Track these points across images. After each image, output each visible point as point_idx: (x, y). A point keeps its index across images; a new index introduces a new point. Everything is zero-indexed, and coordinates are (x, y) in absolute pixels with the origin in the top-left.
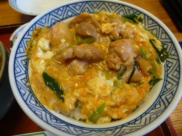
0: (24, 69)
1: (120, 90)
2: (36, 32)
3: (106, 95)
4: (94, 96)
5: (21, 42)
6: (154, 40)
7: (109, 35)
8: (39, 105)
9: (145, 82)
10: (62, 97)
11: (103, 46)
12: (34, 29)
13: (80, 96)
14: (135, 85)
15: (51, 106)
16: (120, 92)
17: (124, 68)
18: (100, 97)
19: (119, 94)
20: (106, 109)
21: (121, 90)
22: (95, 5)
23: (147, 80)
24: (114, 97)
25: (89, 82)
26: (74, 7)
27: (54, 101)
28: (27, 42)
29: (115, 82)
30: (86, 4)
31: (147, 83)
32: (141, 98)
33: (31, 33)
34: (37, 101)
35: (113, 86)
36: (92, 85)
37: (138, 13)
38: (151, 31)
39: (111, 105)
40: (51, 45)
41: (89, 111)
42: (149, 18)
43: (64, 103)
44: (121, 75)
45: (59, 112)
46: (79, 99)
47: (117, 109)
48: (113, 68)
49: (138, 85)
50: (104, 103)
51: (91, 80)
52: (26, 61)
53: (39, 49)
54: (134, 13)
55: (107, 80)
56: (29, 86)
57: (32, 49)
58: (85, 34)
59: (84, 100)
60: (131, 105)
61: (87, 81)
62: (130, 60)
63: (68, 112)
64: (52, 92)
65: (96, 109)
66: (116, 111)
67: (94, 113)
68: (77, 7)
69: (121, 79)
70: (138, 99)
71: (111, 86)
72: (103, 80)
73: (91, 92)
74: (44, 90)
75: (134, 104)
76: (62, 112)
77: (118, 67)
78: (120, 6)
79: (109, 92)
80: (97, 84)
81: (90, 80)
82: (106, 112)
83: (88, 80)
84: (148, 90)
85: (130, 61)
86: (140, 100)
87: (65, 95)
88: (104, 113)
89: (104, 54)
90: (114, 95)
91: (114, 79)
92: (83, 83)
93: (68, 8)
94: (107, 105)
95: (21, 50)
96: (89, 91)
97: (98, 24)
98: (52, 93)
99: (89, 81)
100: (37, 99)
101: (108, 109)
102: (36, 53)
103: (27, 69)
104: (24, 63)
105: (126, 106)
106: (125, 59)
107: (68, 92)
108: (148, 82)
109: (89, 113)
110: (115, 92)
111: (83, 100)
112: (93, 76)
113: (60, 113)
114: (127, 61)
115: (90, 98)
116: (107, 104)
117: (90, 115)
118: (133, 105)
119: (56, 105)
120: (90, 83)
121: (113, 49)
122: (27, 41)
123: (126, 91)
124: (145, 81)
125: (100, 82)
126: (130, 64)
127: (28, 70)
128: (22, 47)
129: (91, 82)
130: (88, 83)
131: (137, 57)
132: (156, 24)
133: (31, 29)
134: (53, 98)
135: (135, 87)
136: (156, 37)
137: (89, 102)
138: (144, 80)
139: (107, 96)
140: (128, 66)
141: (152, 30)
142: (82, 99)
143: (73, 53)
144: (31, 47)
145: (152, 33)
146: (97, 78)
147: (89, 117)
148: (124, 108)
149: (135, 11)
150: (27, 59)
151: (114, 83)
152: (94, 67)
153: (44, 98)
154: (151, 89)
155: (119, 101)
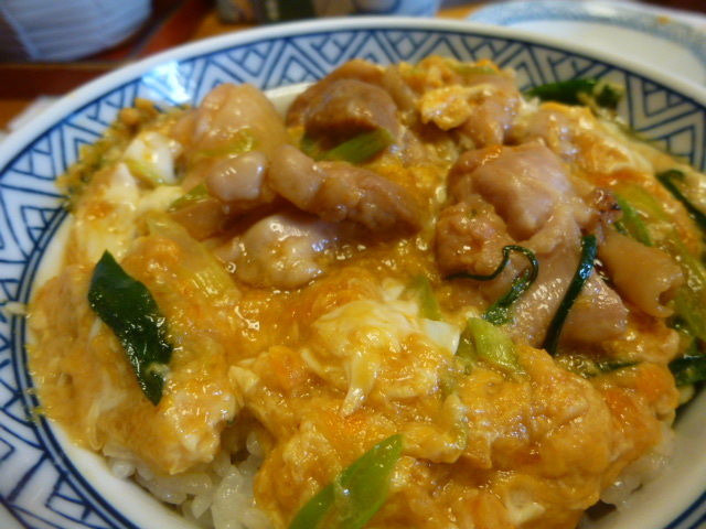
0: (27, 245)
1: (496, 378)
2: (133, 115)
3: (408, 392)
4: (342, 392)
5: (46, 134)
6: (679, 175)
7: (454, 133)
8: (27, 412)
9: (650, 357)
10: (152, 373)
11: (418, 173)
12: (127, 103)
13: (259, 385)
14: (589, 364)
15: (90, 430)
16: (496, 389)
17: (527, 263)
18: (371, 404)
19: (490, 397)
20: (399, 479)
21: (506, 380)
22: (405, 47)
23: (661, 351)
24: (457, 406)
25: (325, 321)
26: (318, 49)
27: (108, 398)
28: (81, 146)
29: (468, 335)
30: (366, 40)
31: (659, 364)
32: (625, 445)
33: (108, 114)
34: (27, 392)
35: (457, 353)
36: (337, 330)
37: (598, 69)
38: (663, 144)
39: (434, 454)
40: (181, 166)
41: (298, 478)
42: (650, 87)
43: (158, 410)
44: (507, 301)
45: (125, 468)
46: (253, 406)
47: (476, 492)
48: (465, 265)
49: (603, 371)
50: (395, 439)
51: (338, 311)
52: (48, 216)
53: (123, 169)
54: (579, 73)
55: (427, 321)
56: (14, 317)
57: (97, 175)
58: (339, 117)
59: (278, 411)
60: (564, 476)
61: (316, 319)
62: (555, 223)
63: (173, 471)
64: (111, 343)
65: (337, 470)
66: (465, 501)
67: (327, 492)
68: (331, 50)
69: (505, 321)
70: (612, 451)
71: (444, 351)
72: (403, 319)
73: (325, 370)
74: (75, 335)
75: (585, 474)
76: (145, 474)
77: (489, 258)
78: (515, 47)
79: (428, 378)
80: (366, 329)
81: (328, 312)
82: (401, 495)
83: (322, 311)
84: (669, 408)
85: (557, 231)
86: (621, 457)
87: (172, 369)
88: (390, 501)
89: (425, 207)
90: (461, 398)
91: (464, 318)
92: (295, 328)
93: (290, 51)
94: (412, 454)
95: (42, 164)
96: (314, 365)
97: (409, 93)
98: (110, 350)
99: (325, 317)
100: (30, 385)
101: (415, 477)
102: (102, 186)
103: (39, 248)
104: (35, 220)
105: (529, 481)
106: (530, 220)
107: (195, 356)
108: (665, 359)
109: (298, 490)
110: (466, 382)
111: (273, 414)
112: (348, 292)
113: (133, 478)
114: (542, 233)
115: (315, 401)
116: (410, 441)
117: (302, 504)
118: (579, 481)
119: (118, 426)
120: (331, 327)
121: (468, 179)
122: (83, 141)
123: (533, 390)
124: (647, 350)
125: (386, 322)
126: (559, 246)
127: (42, 251)
128: (49, 153)
129: (332, 320)
130: (317, 324)
131: (597, 220)
132: (686, 107)
133: (115, 98)
134: (105, 376)
135: (590, 376)
136: (691, 163)
137: (307, 425)
138: (640, 348)
139: (413, 401)
140: (546, 256)
141: (667, 138)
142: (270, 407)
143: (267, 177)
144: (96, 167)
145: (668, 151)
146: (371, 302)
147: (291, 518)
148: (516, 488)
149: (582, 64)
150: (57, 211)
151: (462, 336)
152: (368, 262)
153: (69, 379)
154: (681, 410)
155: (490, 437)
